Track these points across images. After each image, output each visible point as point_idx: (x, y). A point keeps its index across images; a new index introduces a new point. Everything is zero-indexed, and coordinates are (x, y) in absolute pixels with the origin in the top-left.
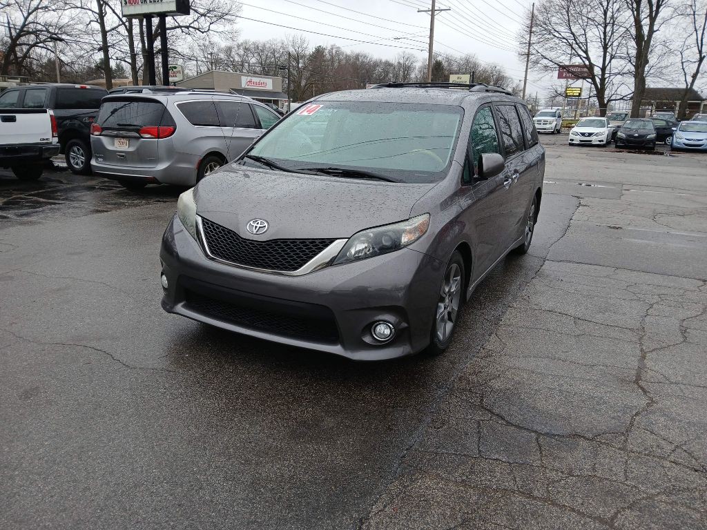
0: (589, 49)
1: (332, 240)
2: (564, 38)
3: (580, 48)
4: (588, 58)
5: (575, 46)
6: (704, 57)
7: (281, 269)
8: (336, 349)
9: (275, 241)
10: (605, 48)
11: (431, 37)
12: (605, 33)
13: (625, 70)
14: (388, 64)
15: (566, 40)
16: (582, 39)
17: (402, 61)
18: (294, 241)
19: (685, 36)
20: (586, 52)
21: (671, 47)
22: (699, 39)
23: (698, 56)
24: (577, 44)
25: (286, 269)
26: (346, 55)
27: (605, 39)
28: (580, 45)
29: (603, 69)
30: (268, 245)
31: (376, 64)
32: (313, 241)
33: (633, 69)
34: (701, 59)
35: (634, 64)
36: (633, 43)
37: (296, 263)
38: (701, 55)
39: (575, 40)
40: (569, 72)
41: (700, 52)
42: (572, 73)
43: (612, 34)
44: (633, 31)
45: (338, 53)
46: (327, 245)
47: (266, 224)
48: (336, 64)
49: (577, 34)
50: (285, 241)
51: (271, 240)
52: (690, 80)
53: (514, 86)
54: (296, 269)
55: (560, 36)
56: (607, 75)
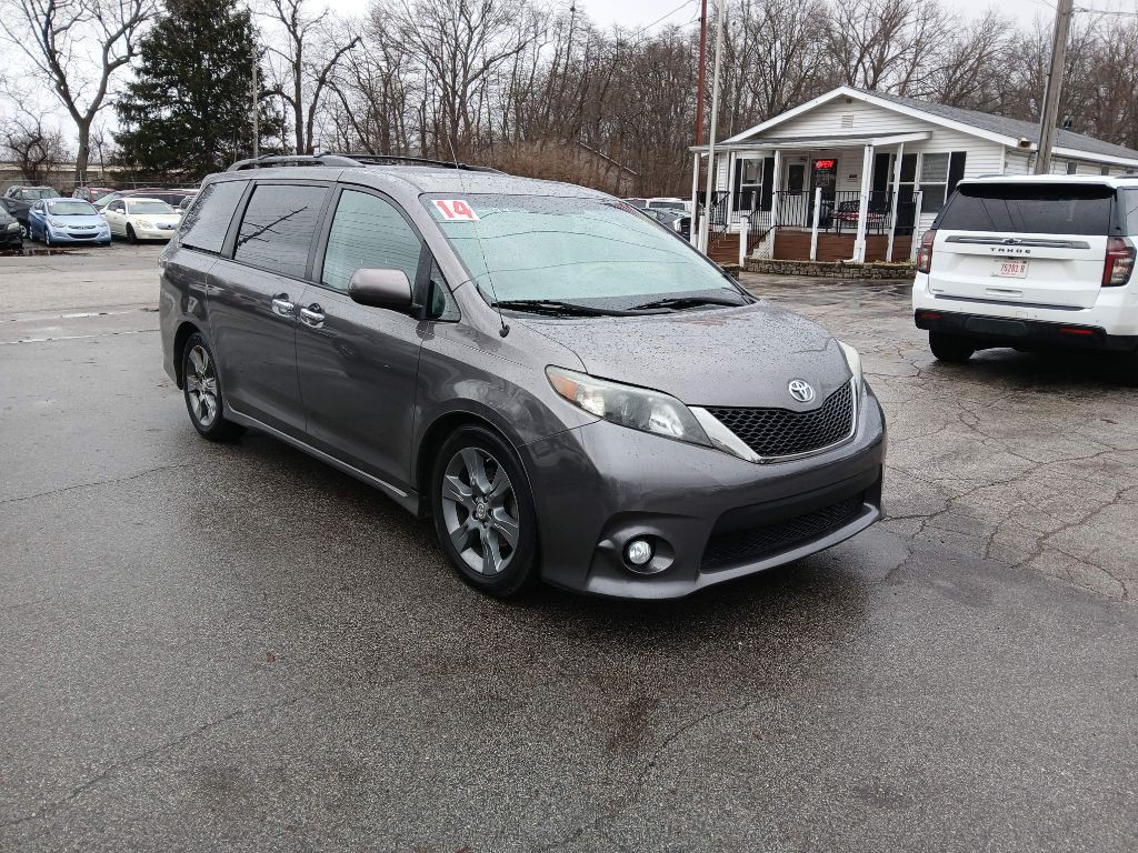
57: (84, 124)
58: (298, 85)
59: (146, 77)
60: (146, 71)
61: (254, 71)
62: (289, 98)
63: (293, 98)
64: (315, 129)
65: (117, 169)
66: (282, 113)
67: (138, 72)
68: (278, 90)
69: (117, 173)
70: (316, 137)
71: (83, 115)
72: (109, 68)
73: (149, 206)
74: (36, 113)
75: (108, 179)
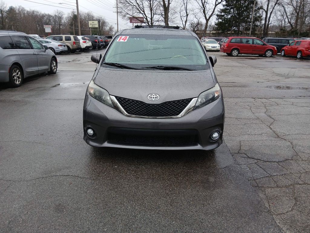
0: (145, 10)
1: (191, 99)
2: (134, 6)
3: (141, 10)
4: (145, 14)
5: (139, 9)
6: (188, 14)
7: (171, 116)
8: (199, 147)
9: (165, 103)
10: (151, 10)
11: (77, 3)
12: (150, 4)
13: (160, 19)
14: (49, 16)
15: (136, 6)
16: (141, 6)
17: (57, 14)
18: (174, 102)
19: (181, 6)
20: (144, 12)
21: (176, 10)
22: (186, 7)
23: (186, 14)
24: (140, 8)
25: (173, 115)
26: (27, 11)
27: (151, 6)
28: (141, 8)
29: (151, 19)
30: (162, 105)
31: (43, 16)
32: (183, 100)
33: (163, 19)
34: (187, 15)
35: (164, 17)
36: (162, 8)
37: (178, 112)
38: (187, 14)
39: (139, 6)
40: (138, 20)
41: (187, 12)
42: (140, 20)
43: (153, 4)
44: (162, 3)
45: (23, 10)
46: (189, 102)
47: (158, 96)
48: (22, 16)
49: (139, 4)
50: (169, 102)
51: (163, 103)
52: (184, 23)
53: (110, 26)
54: (178, 114)
55: (133, 5)
56: (153, 22)
57: (207, 20)
58: (268, 6)
59: (226, 7)
60: (226, 5)
61: (255, 3)
62: (264, 10)
63: (266, 10)
64: (271, 19)
65: (214, 32)
66: (261, 14)
67: (224, 6)
68: (261, 8)
69: (214, 33)
70: (271, 21)
71: (208, 18)
72: (216, 5)
73: (211, 42)
74: (198, 18)
75: (211, 35)
